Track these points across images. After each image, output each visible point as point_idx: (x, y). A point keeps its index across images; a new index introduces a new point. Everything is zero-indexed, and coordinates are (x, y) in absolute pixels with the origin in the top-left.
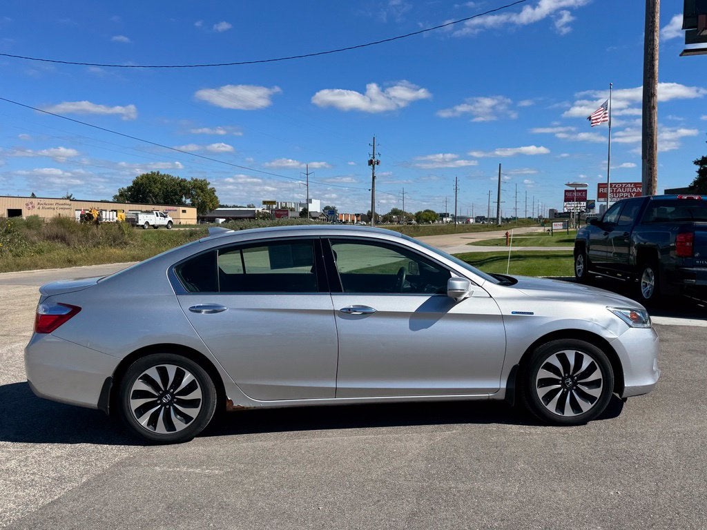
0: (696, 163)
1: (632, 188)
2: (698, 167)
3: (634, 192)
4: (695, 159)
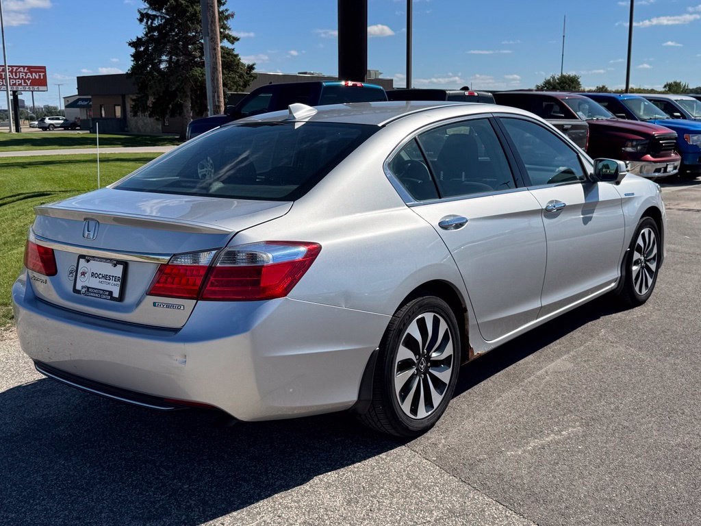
0: (132, 44)
1: (26, 73)
2: (133, 50)
3: (29, 79)
4: (129, 40)
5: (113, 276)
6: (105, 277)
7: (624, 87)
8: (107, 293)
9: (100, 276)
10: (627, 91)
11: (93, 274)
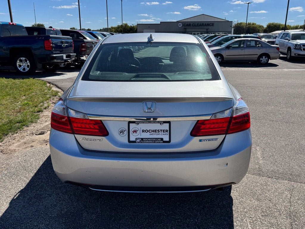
5: (161, 130)
6: (155, 131)
7: (80, 29)
8: (160, 139)
9: (150, 131)
10: (81, 30)
11: (143, 131)
